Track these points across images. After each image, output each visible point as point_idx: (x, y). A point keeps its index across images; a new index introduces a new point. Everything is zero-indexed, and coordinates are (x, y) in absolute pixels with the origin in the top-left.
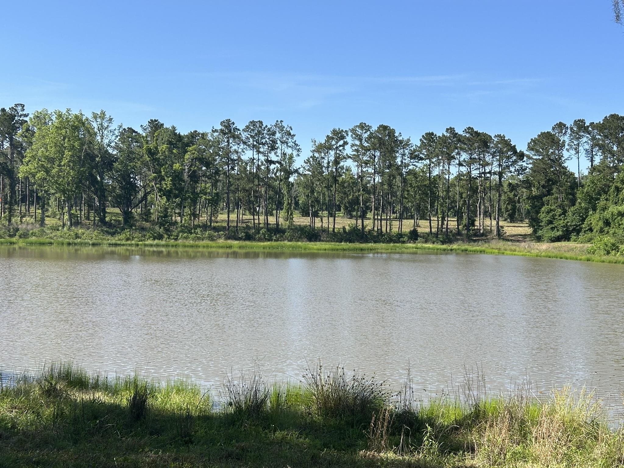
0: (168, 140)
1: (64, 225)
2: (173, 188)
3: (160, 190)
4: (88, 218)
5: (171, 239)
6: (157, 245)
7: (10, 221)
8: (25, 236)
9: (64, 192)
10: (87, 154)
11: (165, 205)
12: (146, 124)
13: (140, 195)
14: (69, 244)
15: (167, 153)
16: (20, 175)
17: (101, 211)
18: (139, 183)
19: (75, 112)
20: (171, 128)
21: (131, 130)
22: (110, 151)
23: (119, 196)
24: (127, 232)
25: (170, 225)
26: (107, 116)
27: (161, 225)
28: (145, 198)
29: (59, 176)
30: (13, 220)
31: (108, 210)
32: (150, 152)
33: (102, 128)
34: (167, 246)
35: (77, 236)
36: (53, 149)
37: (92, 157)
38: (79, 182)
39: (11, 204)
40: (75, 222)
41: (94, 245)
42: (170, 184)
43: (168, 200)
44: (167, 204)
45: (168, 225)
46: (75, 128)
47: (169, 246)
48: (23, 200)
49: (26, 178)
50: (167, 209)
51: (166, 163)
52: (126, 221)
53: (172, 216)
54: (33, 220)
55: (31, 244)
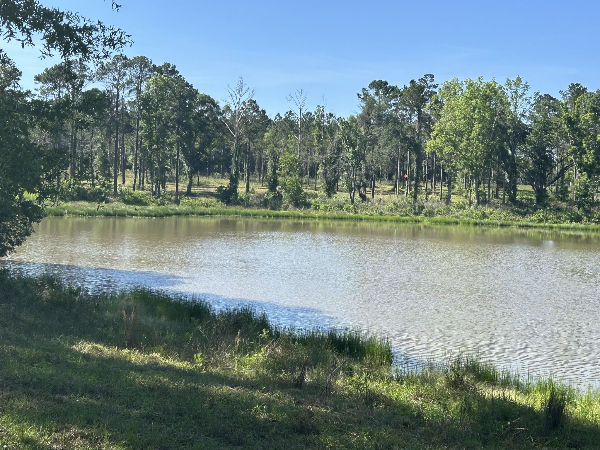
0: (592, 107)
1: (471, 203)
2: (596, 162)
3: (580, 165)
4: (497, 196)
5: (592, 222)
6: (575, 229)
7: (415, 198)
8: (430, 214)
9: (471, 167)
10: (498, 126)
11: (586, 182)
12: (566, 89)
13: (556, 170)
14: (476, 224)
15: (590, 122)
16: (427, 150)
17: (512, 188)
18: (555, 157)
19: (487, 80)
20: (595, 93)
21: (549, 97)
22: (524, 121)
23: (532, 172)
24: (540, 213)
25: (591, 205)
26: (523, 83)
27: (580, 205)
28: (561, 174)
29: (467, 151)
30: (419, 197)
31: (519, 187)
32: (570, 121)
33: (516, 96)
34: (586, 230)
35: (484, 216)
36: (462, 122)
37: (504, 130)
38: (488, 157)
39: (417, 181)
40: (483, 200)
41: (502, 226)
42: (592, 158)
43: (589, 177)
44: (588, 181)
45: (588, 206)
46: (487, 98)
47: (589, 230)
48: (429, 176)
49: (433, 153)
50: (588, 187)
51: (589, 134)
52: (539, 200)
53: (593, 195)
54: (438, 198)
55: (436, 222)
